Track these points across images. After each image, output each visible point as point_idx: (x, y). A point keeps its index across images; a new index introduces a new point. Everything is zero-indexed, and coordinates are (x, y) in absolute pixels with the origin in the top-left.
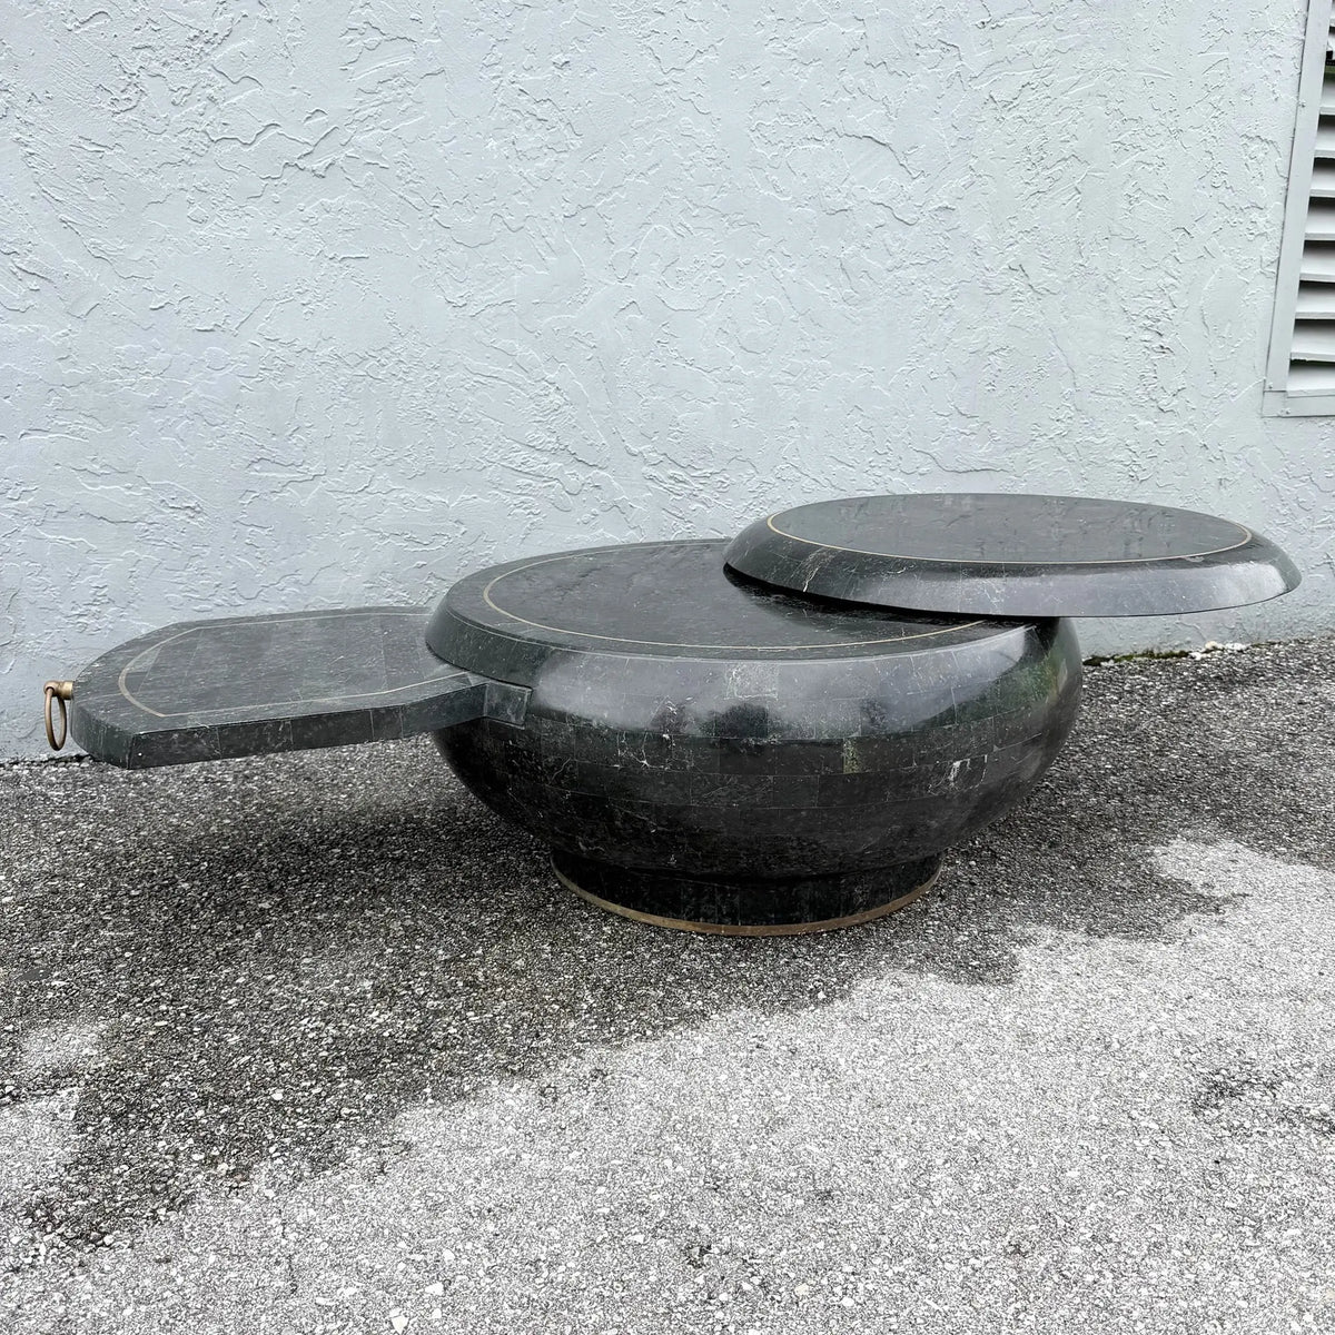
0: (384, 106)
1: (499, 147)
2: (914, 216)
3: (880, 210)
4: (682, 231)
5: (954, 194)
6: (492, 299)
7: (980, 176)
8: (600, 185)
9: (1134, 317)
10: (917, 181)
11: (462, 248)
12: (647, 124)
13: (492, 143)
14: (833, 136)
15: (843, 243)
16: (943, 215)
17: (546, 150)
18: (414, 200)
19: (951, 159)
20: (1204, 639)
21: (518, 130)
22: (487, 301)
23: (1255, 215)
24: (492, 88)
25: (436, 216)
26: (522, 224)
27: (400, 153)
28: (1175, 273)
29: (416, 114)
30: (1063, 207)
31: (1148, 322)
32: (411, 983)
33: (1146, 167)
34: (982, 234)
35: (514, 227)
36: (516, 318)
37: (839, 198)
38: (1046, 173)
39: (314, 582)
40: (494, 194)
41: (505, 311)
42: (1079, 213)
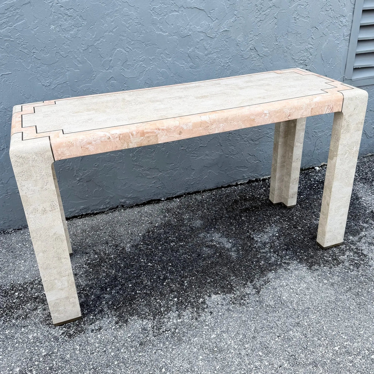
0: (9, 18)
1: (55, 28)
2: (214, 35)
3: (202, 34)
4: (128, 50)
5: (229, 25)
6: (59, 82)
7: (239, 17)
8: (95, 37)
9: (297, 61)
10: (215, 22)
11: (46, 66)
12: (111, 13)
13: (53, 27)
14: (182, 9)
15: (189, 48)
16: (225, 34)
17: (73, 27)
18: (26, 51)
19: (227, 12)
20: (320, 162)
21: (62, 21)
22: (57, 83)
23: (342, 19)
24: (50, 7)
25: (34, 56)
26: (67, 55)
27: (18, 35)
28: (312, 43)
29: (22, 20)
30: (270, 25)
31: (302, 62)
32: (32, 368)
33: (301, 6)
34: (240, 39)
35: (65, 56)
36: (69, 87)
37: (186, 31)
38: (263, 13)
39: (8, 182)
40: (56, 45)
41: (65, 85)
42: (276, 26)
